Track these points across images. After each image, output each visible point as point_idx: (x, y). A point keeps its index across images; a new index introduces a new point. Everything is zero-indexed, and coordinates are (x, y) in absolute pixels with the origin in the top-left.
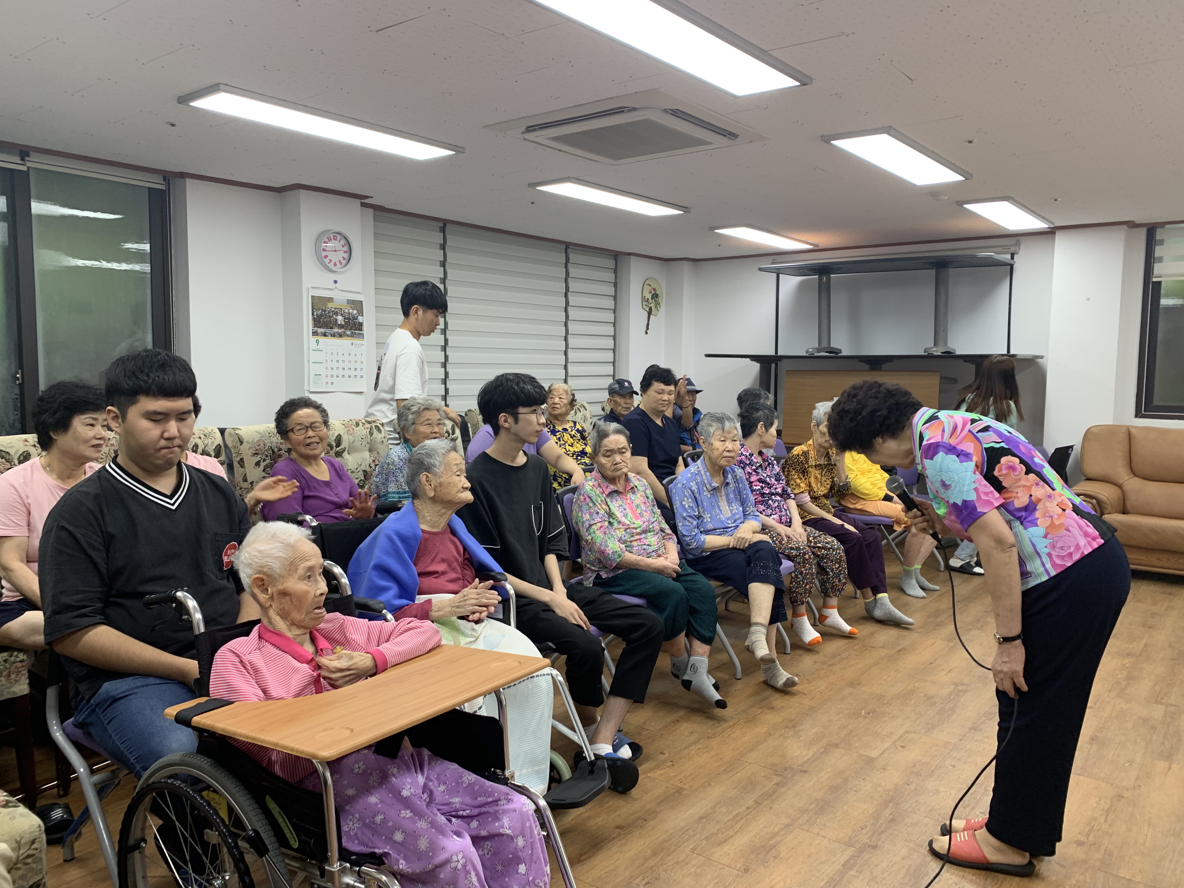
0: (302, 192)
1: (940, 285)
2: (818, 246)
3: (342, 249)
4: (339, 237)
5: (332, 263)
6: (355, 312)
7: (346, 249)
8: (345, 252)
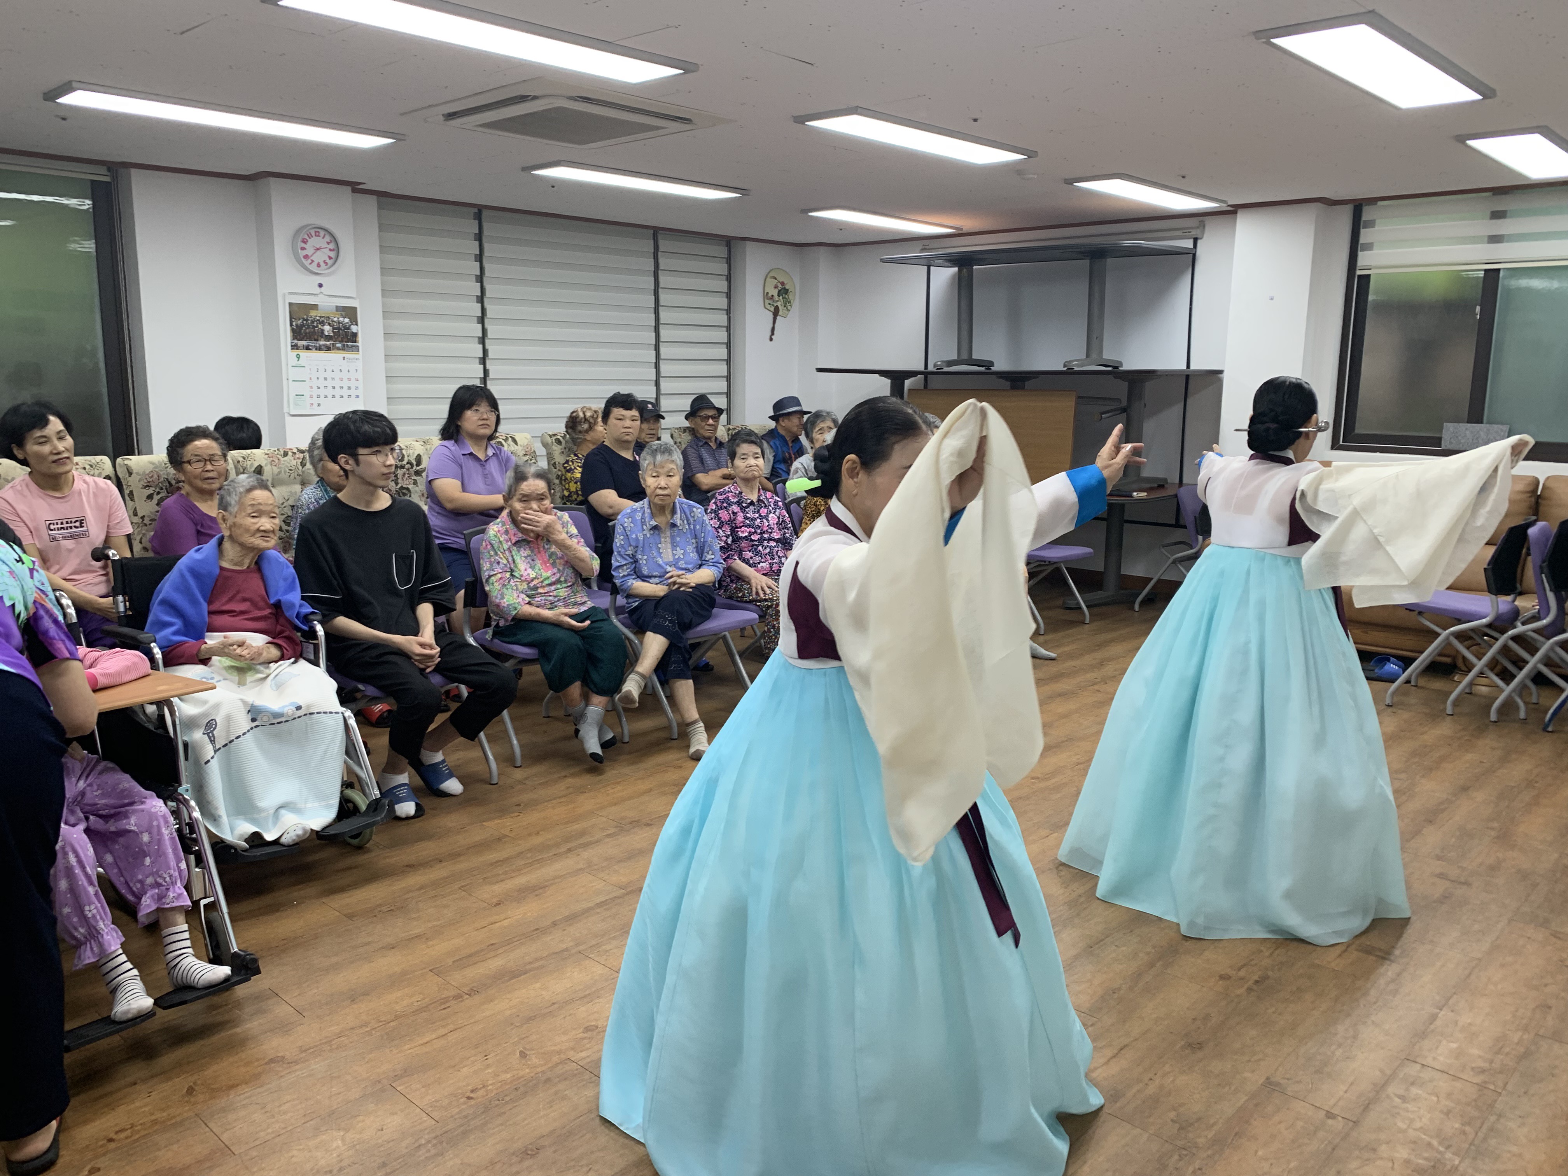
0: (272, 180)
1: (1096, 280)
2: (962, 229)
3: (327, 246)
4: (322, 233)
5: (315, 264)
6: (347, 320)
7: (332, 246)
8: (331, 250)
